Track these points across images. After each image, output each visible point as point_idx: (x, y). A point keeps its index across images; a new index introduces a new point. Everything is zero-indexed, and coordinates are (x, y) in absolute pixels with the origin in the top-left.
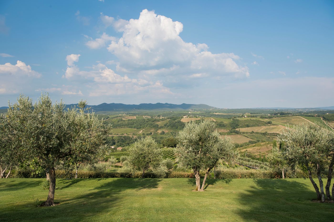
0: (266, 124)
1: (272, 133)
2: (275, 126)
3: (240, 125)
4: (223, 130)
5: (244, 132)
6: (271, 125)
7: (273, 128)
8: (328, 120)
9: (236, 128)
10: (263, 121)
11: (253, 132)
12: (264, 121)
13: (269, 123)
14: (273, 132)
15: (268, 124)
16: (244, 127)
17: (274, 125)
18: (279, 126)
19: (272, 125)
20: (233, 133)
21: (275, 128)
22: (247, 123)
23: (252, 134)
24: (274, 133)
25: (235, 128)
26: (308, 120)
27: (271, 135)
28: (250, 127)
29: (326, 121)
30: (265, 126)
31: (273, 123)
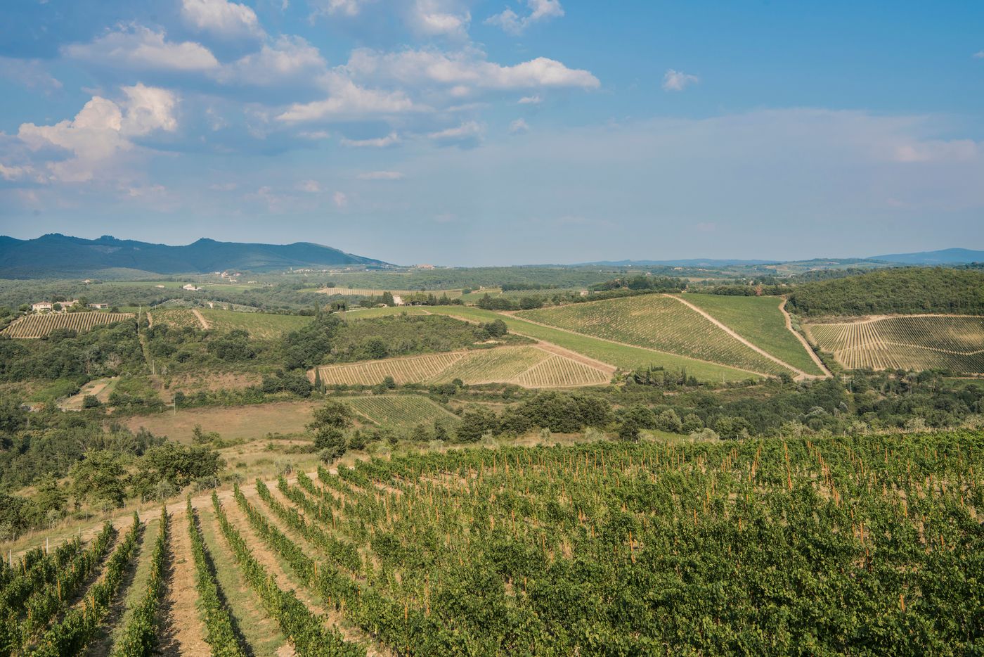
0: (478, 336)
1: (486, 386)
2: (520, 348)
3: (335, 350)
4: (232, 377)
5: (345, 387)
6: (499, 344)
7: (503, 360)
8: (806, 310)
9: (309, 363)
10: (467, 323)
11: (390, 385)
12: (470, 321)
13: (494, 331)
14: (490, 382)
15: (488, 338)
16: (359, 359)
17: (514, 340)
18: (535, 346)
19: (506, 344)
20: (278, 395)
21: (514, 357)
22: (378, 337)
23: (383, 396)
24: (493, 386)
25: (303, 366)
26: (705, 311)
27: (475, 395)
28: (393, 356)
29: (795, 313)
30: (471, 347)
31: (514, 333)
